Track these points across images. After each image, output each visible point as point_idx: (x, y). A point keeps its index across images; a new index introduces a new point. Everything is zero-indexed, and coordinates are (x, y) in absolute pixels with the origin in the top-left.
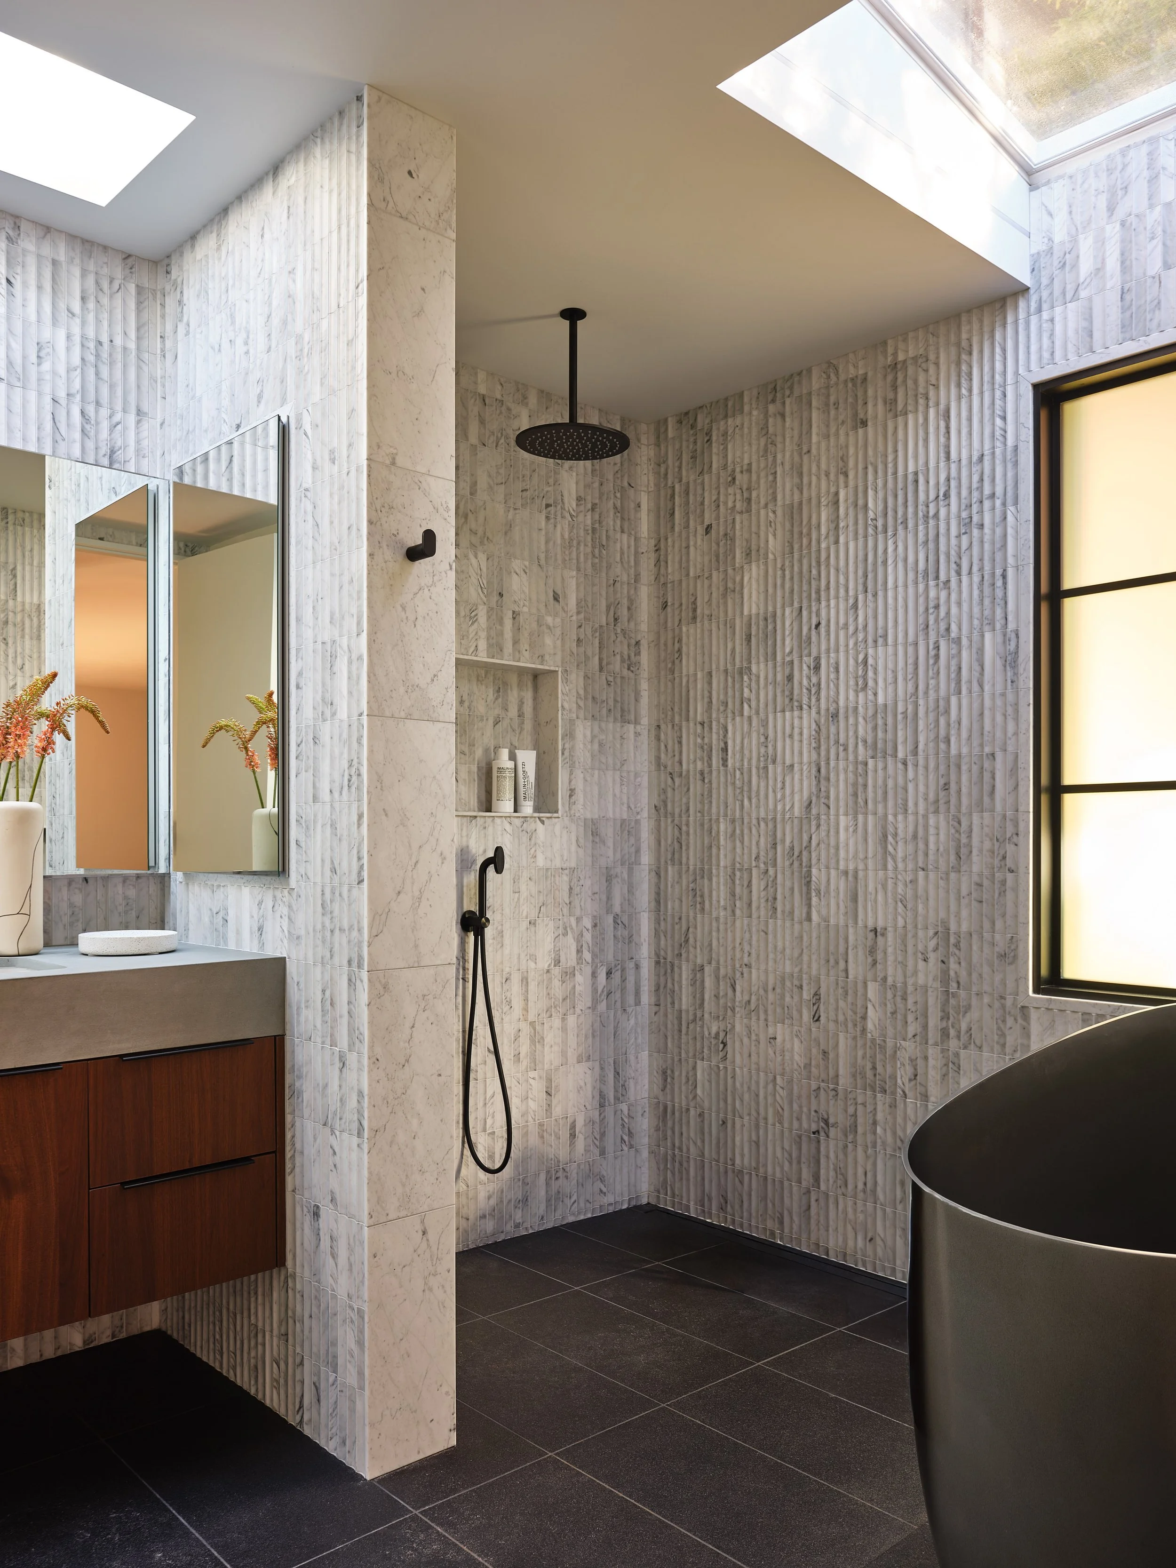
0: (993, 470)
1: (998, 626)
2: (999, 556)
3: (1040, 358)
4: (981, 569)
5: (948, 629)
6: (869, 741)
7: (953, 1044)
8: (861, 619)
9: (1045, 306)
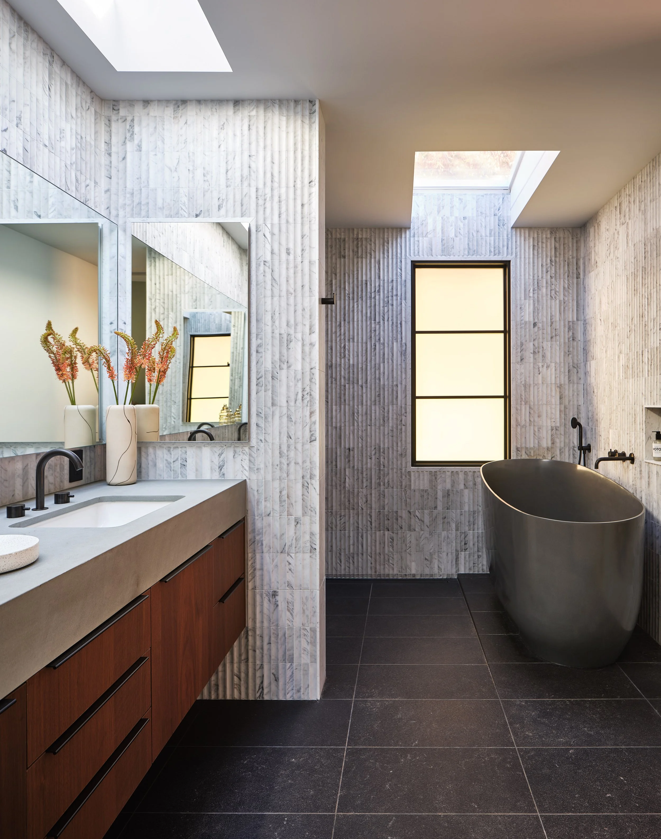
0: (397, 286)
1: (399, 341)
2: (399, 317)
3: (414, 253)
4: (392, 320)
5: (379, 339)
6: (347, 377)
7: (382, 487)
8: (342, 331)
9: (416, 236)
